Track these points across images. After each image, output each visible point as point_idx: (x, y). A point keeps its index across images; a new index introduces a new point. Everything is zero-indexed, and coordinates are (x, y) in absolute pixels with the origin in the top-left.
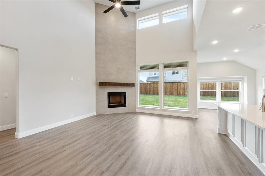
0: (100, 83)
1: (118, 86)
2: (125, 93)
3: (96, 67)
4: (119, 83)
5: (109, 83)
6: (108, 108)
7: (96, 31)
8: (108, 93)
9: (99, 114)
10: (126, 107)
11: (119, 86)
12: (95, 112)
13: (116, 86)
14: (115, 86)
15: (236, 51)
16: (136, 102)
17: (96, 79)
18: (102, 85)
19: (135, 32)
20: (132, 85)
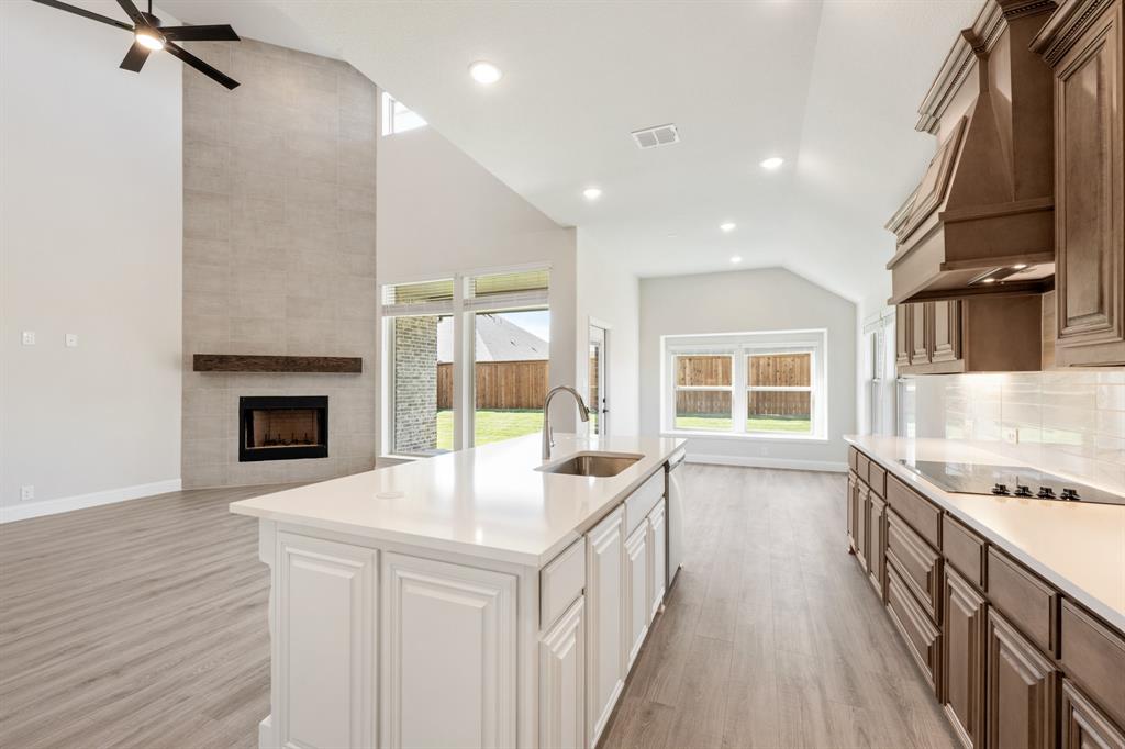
0: (197, 358)
1: (282, 371)
2: (324, 400)
3: (186, 291)
4: (287, 358)
5: (241, 358)
6: (241, 460)
7: (186, 144)
8: (241, 398)
9: (198, 485)
10: (327, 456)
11: (288, 370)
12: (180, 480)
13: (274, 371)
14: (267, 370)
15: (728, 227)
16: (374, 438)
17: (186, 341)
18: (206, 364)
19: (373, 146)
20: (351, 366)
